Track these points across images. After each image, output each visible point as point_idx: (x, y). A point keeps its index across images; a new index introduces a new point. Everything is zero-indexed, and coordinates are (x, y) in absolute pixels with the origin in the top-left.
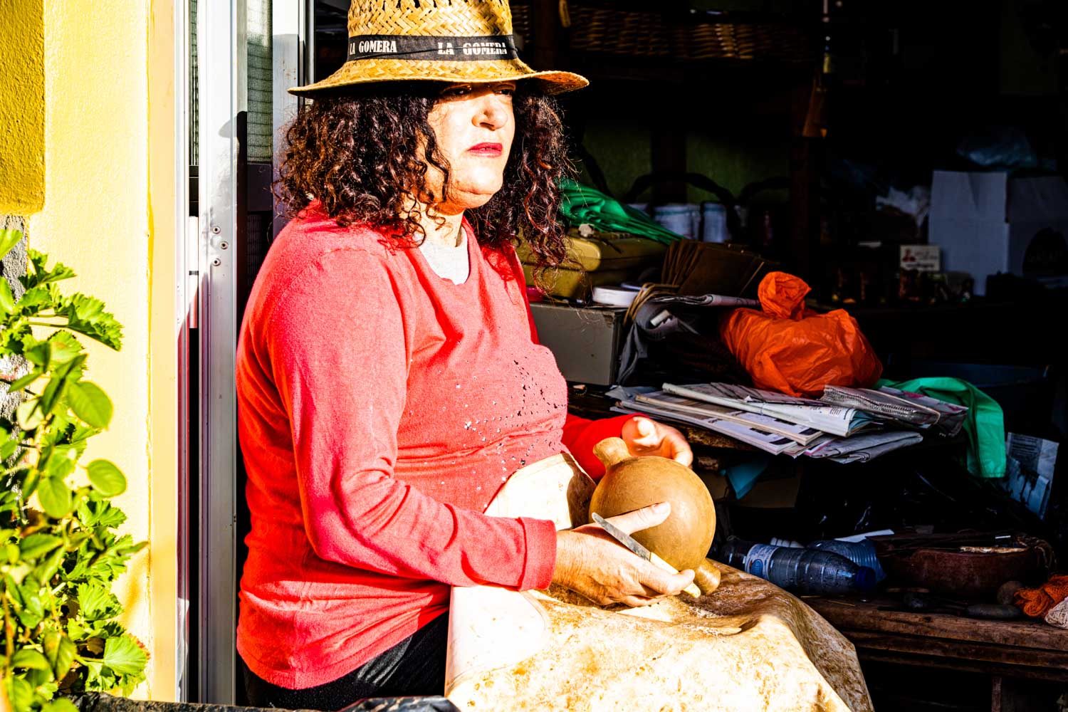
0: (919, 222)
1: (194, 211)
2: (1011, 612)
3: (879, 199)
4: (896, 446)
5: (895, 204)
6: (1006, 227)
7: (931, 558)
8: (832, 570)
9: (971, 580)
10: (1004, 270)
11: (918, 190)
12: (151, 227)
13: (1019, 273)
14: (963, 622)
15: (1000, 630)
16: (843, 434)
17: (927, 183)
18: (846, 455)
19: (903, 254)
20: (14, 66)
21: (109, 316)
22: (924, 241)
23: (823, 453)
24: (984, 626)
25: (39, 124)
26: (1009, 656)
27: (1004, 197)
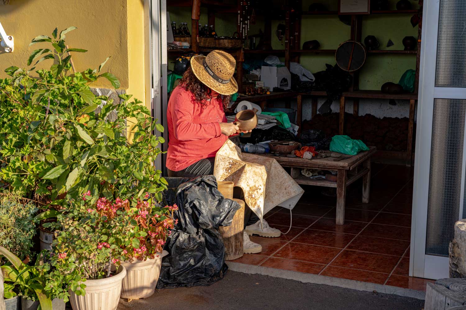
0: (259, 77)
1: (153, 87)
2: (295, 156)
3: (251, 72)
4: (272, 126)
5: (254, 73)
6: (277, 77)
7: (280, 147)
8: (261, 149)
9: (287, 150)
10: (276, 87)
11: (258, 70)
12: (146, 91)
13: (279, 87)
14: (286, 158)
15: (293, 159)
16: (263, 124)
17: (260, 68)
18: (264, 128)
19: (256, 83)
20: (122, 62)
21: (148, 109)
22: (260, 80)
23: (260, 128)
24: (290, 159)
25: (127, 73)
26: (295, 164)
27: (276, 72)
